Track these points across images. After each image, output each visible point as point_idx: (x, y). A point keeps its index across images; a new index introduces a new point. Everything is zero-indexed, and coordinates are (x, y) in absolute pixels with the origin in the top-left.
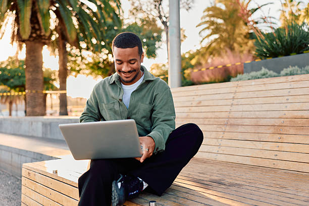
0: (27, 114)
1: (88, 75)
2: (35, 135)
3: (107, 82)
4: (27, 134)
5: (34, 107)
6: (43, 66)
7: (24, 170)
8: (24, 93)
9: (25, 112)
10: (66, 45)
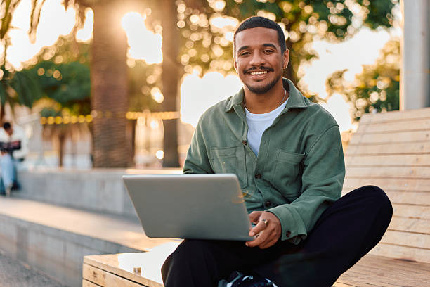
0: (96, 165)
1: (227, 72)
2: (109, 207)
3: (221, 110)
4: (94, 206)
5: (108, 148)
6: (128, 55)
7: (86, 268)
8: (89, 119)
9: (92, 159)
10: (176, 7)
